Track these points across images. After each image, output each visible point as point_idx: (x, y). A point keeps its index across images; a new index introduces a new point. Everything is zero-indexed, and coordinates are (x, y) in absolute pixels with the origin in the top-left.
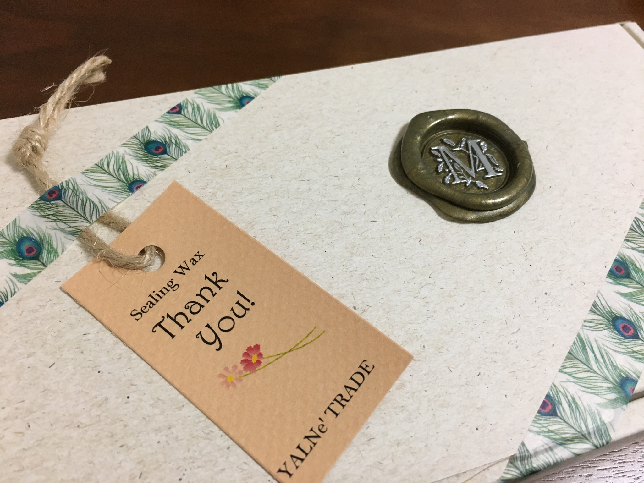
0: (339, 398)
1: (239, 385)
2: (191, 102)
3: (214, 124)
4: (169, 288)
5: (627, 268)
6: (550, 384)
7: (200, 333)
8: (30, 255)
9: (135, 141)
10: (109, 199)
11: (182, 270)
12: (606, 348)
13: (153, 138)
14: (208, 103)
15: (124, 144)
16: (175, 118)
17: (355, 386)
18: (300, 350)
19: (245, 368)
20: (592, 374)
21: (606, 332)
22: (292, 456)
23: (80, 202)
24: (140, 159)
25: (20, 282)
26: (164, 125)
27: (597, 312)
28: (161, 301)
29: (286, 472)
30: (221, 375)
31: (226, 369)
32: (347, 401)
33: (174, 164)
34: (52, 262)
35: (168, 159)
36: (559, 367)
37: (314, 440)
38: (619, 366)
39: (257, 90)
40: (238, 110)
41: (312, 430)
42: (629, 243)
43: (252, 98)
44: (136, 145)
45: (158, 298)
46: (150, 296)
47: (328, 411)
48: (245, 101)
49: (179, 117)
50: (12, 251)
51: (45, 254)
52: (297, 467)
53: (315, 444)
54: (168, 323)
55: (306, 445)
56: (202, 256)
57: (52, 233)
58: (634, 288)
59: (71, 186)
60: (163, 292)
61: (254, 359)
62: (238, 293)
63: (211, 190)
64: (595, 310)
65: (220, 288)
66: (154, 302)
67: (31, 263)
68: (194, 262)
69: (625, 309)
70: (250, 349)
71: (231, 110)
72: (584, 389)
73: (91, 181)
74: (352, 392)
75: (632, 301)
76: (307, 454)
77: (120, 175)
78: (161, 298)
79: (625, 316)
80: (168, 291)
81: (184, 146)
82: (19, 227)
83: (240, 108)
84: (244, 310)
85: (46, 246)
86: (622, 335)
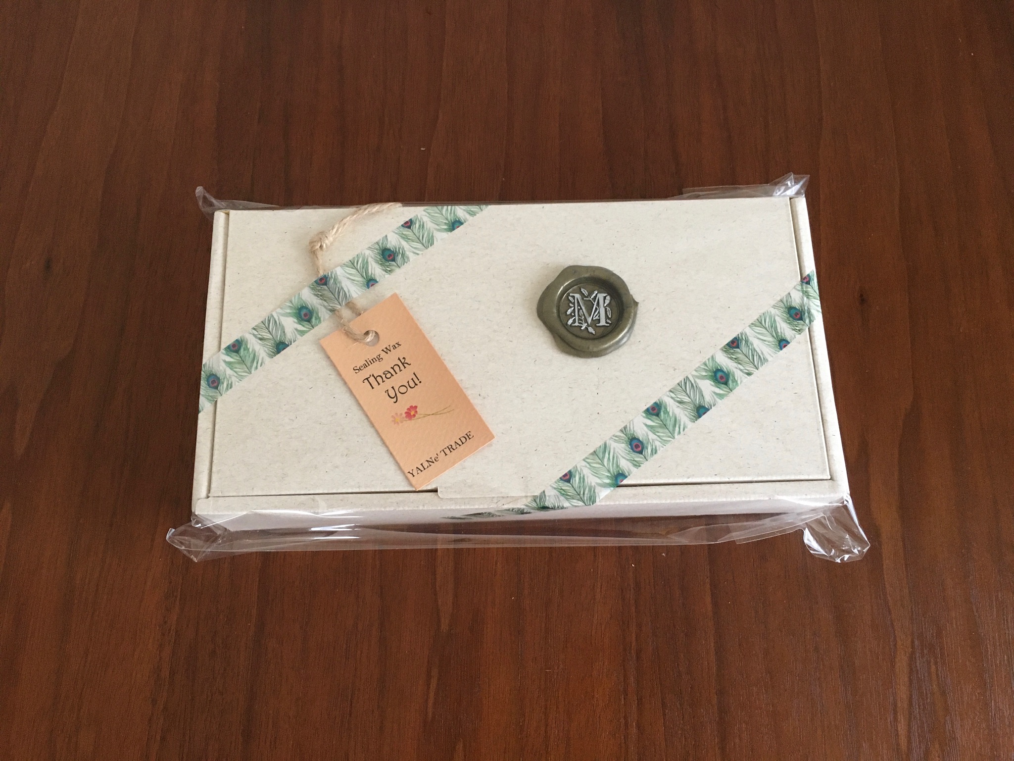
0: (450, 447)
1: (401, 424)
2: (420, 219)
3: (431, 242)
4: (377, 359)
5: (660, 410)
6: (574, 465)
7: (388, 390)
8: (306, 318)
9: (377, 247)
10: (354, 291)
11: (387, 350)
12: (618, 454)
13: (388, 246)
14: (432, 222)
15: (370, 248)
16: (407, 232)
17: (461, 443)
18: (438, 416)
19: (406, 417)
20: (601, 466)
21: (623, 445)
22: (417, 468)
23: (337, 289)
24: (377, 262)
25: (300, 335)
26: (398, 236)
27: (624, 431)
28: (371, 365)
29: (412, 474)
30: (393, 416)
31: (396, 414)
32: (454, 449)
33: (397, 271)
34: (317, 325)
35: (395, 266)
36: (584, 457)
37: (431, 463)
38: (621, 467)
39: (468, 216)
40: (449, 233)
41: (431, 458)
42: (671, 393)
43: (462, 224)
44: (377, 249)
45: (370, 363)
46: (366, 361)
47: (442, 452)
48: (457, 224)
49: (409, 231)
50: (296, 313)
51: (313, 320)
52: (418, 473)
53: (430, 465)
54: (372, 379)
55: (426, 464)
56: (400, 345)
57: (319, 307)
58: (657, 423)
59: (333, 277)
60: (373, 361)
61: (412, 413)
62: (414, 374)
63: (416, 296)
64: (624, 430)
65: (405, 367)
66: (367, 365)
67: (305, 323)
68: (394, 347)
69: (643, 435)
70: (411, 407)
71: (443, 232)
72: (593, 473)
73: (346, 274)
74: (458, 446)
75: (650, 431)
76: (425, 469)
77: (363, 272)
78: (371, 363)
79: (641, 439)
80: (376, 361)
81: (407, 257)
82: (301, 299)
83: (451, 231)
84: (414, 384)
85: (315, 314)
86: (632, 449)
